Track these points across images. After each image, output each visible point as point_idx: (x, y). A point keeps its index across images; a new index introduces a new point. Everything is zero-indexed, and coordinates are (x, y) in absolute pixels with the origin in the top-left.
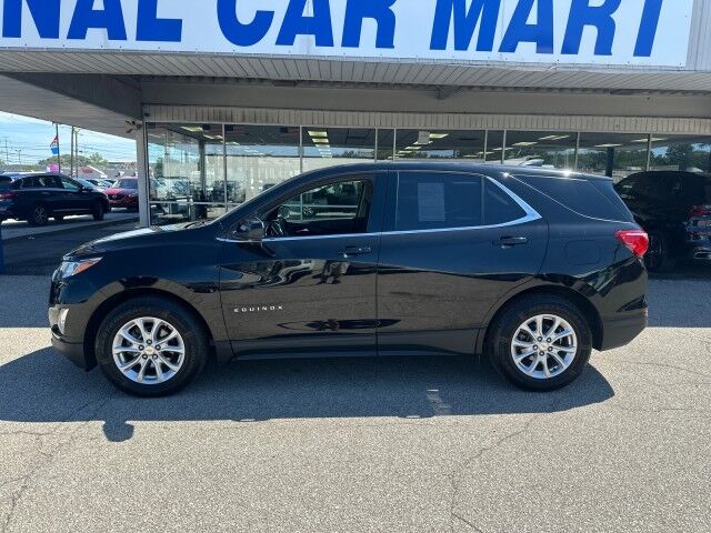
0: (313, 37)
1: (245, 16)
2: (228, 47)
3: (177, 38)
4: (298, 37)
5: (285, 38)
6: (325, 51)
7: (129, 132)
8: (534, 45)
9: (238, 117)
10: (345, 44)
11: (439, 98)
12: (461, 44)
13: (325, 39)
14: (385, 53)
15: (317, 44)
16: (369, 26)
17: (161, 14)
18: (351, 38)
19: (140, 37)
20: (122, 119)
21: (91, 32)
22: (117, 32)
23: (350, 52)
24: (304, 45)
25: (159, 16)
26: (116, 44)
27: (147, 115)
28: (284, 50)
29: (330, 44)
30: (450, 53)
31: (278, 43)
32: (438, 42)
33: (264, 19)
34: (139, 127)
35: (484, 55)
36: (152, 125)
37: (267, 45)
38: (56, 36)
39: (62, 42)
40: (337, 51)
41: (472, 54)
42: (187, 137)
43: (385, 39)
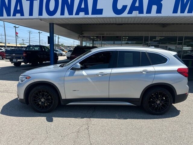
0: (138, 12)
1: (119, 7)
2: (114, 15)
3: (101, 14)
4: (134, 12)
5: (130, 12)
6: (141, 15)
7: (78, 38)
9: (106, 34)
10: (147, 13)
11: (163, 27)
13: (141, 12)
14: (159, 15)
15: (139, 13)
16: (154, 8)
18: (149, 11)
19: (92, 14)
20: (77, 35)
21: (81, 13)
22: (87, 13)
23: (148, 15)
24: (135, 14)
25: (97, 8)
26: (86, 16)
27: (83, 34)
28: (130, 15)
29: (143, 13)
30: (179, 14)
31: (128, 13)
32: (175, 11)
33: (125, 7)
34: (81, 37)
35: (189, 14)
36: (84, 37)
37: (125, 14)
38: (72, 14)
39: (74, 16)
40: (145, 15)
42: (90, 39)
43: (159, 11)
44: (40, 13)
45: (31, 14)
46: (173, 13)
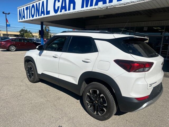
1: (56, 8)
2: (55, 14)
3: (49, 14)
5: (61, 11)
8: (102, 2)
10: (68, 10)
12: (87, 6)
14: (74, 11)
17: (48, 10)
19: (46, 14)
21: (42, 15)
22: (44, 15)
24: (63, 11)
29: (66, 10)
30: (85, 8)
31: (60, 12)
32: (83, 7)
33: (58, 8)
35: (91, 8)
39: (40, 17)
40: (68, 12)
41: (89, 8)
43: (74, 8)
44: (30, 18)
45: (27, 18)
46: (82, 8)
